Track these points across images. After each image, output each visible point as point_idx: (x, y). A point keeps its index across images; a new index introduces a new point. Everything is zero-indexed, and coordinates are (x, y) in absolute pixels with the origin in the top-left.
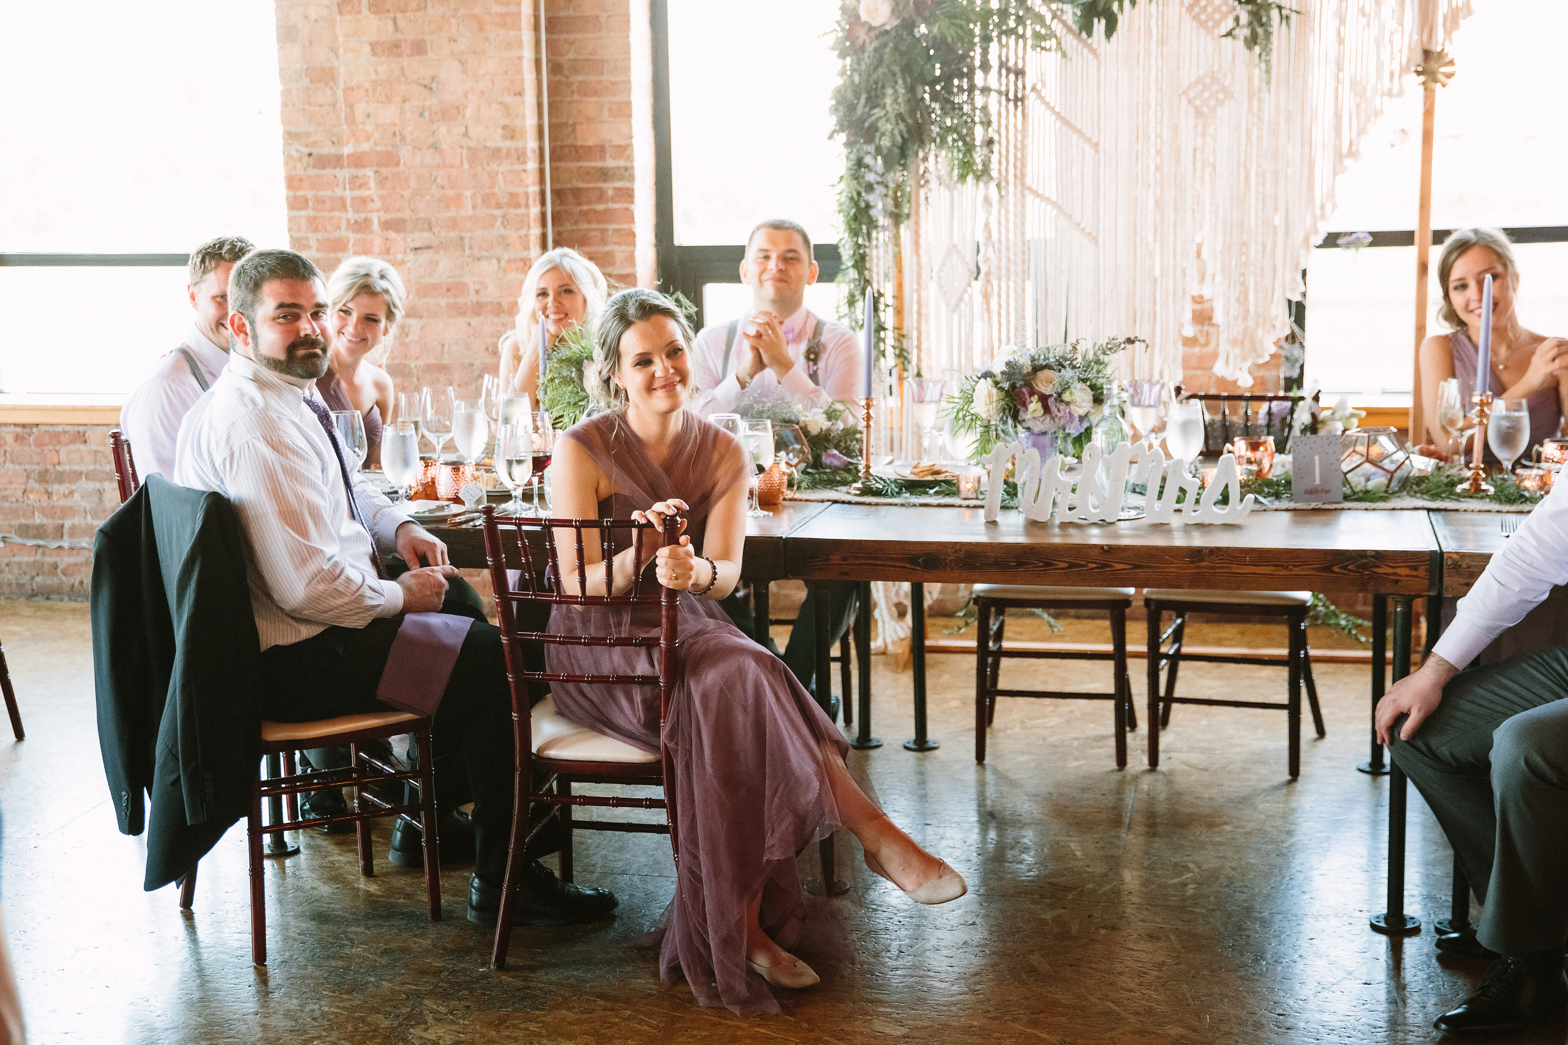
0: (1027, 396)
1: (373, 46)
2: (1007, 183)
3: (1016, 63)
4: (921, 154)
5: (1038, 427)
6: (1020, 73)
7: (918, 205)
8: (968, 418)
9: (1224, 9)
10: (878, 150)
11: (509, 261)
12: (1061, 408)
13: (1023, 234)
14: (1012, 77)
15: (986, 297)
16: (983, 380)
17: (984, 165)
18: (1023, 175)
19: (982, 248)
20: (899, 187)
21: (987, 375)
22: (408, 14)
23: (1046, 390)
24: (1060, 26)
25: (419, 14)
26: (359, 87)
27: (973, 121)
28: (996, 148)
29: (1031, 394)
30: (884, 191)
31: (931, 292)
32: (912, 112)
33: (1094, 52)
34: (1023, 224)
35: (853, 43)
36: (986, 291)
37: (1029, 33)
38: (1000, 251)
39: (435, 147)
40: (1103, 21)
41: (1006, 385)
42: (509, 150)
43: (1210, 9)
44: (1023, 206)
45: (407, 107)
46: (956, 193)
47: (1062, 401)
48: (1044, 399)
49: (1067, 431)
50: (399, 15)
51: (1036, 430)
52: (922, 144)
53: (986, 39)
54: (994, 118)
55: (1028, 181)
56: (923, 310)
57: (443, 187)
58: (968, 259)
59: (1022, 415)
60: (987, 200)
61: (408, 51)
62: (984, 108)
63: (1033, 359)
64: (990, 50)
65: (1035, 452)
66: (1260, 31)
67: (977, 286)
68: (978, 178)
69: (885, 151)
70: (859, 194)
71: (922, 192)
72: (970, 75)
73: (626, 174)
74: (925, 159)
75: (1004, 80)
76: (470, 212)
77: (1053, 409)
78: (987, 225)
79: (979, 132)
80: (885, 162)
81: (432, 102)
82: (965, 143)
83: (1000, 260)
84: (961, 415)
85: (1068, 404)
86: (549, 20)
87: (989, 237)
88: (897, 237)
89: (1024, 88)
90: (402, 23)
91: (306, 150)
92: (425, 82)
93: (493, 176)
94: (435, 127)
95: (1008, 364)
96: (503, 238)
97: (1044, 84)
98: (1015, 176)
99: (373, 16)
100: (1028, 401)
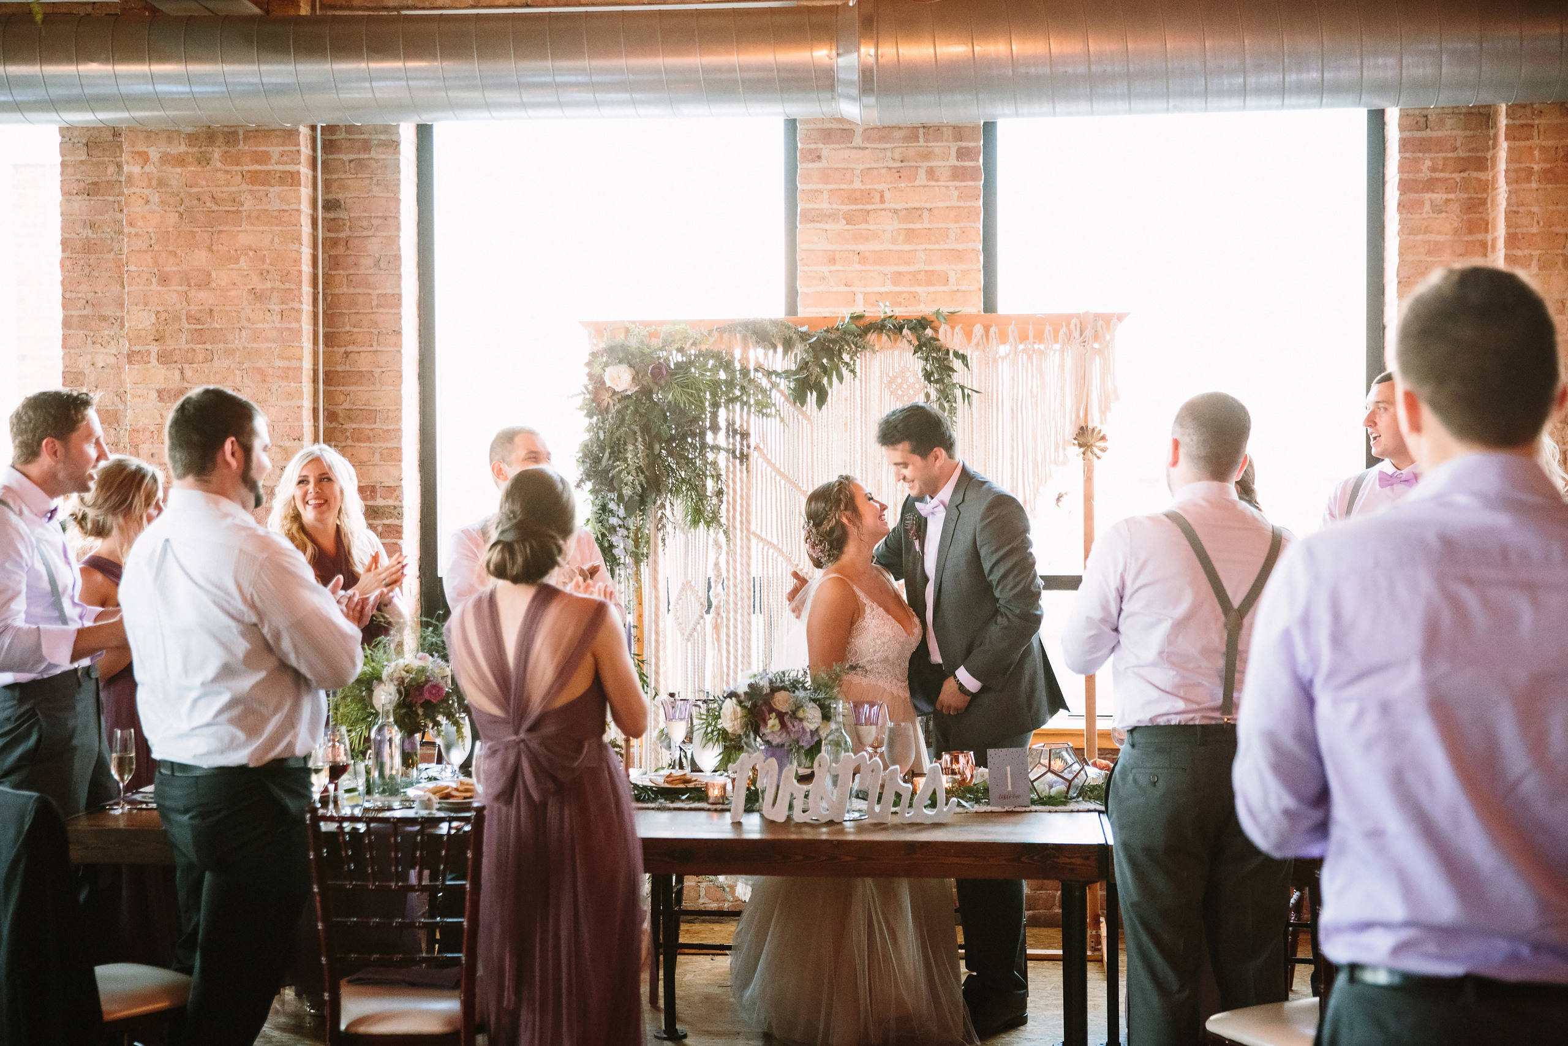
0: (767, 714)
1: (160, 392)
2: (735, 528)
3: (741, 426)
4: (659, 502)
5: (776, 740)
6: (745, 435)
7: (656, 545)
8: (715, 733)
9: (917, 386)
10: (621, 497)
12: (796, 724)
13: (749, 573)
14: (738, 437)
15: (716, 627)
16: (728, 700)
17: (713, 512)
18: (749, 522)
19: (713, 584)
20: (638, 529)
21: (732, 695)
22: (195, 365)
23: (783, 708)
24: (778, 395)
26: (144, 430)
27: (704, 474)
28: (725, 498)
29: (770, 712)
30: (626, 533)
31: (668, 622)
32: (651, 465)
33: (808, 418)
34: (748, 565)
35: (599, 405)
36: (716, 622)
37: (752, 401)
38: (728, 587)
40: (815, 393)
41: (749, 704)
43: (905, 386)
44: (749, 548)
46: (689, 535)
47: (796, 718)
48: (780, 716)
49: (801, 744)
50: (186, 366)
51: (774, 743)
52: (659, 492)
53: (715, 405)
54: (723, 472)
55: (753, 527)
56: (661, 639)
58: (700, 594)
59: (763, 730)
60: (716, 542)
62: (714, 464)
63: (771, 682)
64: (719, 414)
65: (773, 762)
66: (946, 405)
67: (709, 618)
68: (708, 524)
69: (626, 499)
70: (603, 535)
71: (660, 535)
72: (702, 435)
73: (395, 512)
74: (663, 506)
75: (731, 440)
77: (789, 724)
78: (717, 564)
79: (710, 484)
80: (626, 509)
82: (698, 495)
83: (728, 595)
84: (709, 730)
85: (801, 720)
86: (326, 374)
87: (719, 576)
88: (638, 573)
89: (749, 447)
90: (188, 373)
95: (750, 686)
97: (765, 443)
98: (741, 522)
100: (768, 717)
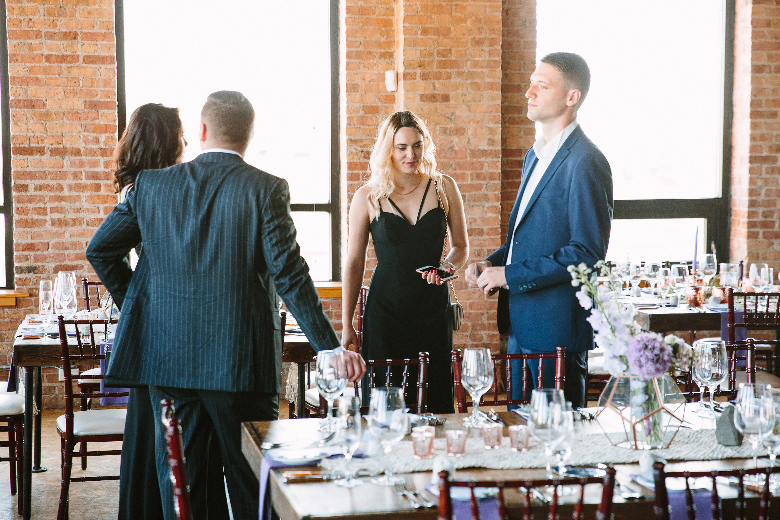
11: (488, 208)
25: (447, 81)
39: (452, 148)
42: (491, 150)
45: (438, 128)
57: (455, 169)
61: (440, 99)
76: (469, 182)
81: (451, 126)
91: (360, 149)
92: (448, 115)
93: (482, 164)
94: (452, 139)
96: (486, 195)
99: (422, 81)
